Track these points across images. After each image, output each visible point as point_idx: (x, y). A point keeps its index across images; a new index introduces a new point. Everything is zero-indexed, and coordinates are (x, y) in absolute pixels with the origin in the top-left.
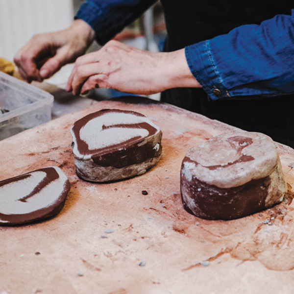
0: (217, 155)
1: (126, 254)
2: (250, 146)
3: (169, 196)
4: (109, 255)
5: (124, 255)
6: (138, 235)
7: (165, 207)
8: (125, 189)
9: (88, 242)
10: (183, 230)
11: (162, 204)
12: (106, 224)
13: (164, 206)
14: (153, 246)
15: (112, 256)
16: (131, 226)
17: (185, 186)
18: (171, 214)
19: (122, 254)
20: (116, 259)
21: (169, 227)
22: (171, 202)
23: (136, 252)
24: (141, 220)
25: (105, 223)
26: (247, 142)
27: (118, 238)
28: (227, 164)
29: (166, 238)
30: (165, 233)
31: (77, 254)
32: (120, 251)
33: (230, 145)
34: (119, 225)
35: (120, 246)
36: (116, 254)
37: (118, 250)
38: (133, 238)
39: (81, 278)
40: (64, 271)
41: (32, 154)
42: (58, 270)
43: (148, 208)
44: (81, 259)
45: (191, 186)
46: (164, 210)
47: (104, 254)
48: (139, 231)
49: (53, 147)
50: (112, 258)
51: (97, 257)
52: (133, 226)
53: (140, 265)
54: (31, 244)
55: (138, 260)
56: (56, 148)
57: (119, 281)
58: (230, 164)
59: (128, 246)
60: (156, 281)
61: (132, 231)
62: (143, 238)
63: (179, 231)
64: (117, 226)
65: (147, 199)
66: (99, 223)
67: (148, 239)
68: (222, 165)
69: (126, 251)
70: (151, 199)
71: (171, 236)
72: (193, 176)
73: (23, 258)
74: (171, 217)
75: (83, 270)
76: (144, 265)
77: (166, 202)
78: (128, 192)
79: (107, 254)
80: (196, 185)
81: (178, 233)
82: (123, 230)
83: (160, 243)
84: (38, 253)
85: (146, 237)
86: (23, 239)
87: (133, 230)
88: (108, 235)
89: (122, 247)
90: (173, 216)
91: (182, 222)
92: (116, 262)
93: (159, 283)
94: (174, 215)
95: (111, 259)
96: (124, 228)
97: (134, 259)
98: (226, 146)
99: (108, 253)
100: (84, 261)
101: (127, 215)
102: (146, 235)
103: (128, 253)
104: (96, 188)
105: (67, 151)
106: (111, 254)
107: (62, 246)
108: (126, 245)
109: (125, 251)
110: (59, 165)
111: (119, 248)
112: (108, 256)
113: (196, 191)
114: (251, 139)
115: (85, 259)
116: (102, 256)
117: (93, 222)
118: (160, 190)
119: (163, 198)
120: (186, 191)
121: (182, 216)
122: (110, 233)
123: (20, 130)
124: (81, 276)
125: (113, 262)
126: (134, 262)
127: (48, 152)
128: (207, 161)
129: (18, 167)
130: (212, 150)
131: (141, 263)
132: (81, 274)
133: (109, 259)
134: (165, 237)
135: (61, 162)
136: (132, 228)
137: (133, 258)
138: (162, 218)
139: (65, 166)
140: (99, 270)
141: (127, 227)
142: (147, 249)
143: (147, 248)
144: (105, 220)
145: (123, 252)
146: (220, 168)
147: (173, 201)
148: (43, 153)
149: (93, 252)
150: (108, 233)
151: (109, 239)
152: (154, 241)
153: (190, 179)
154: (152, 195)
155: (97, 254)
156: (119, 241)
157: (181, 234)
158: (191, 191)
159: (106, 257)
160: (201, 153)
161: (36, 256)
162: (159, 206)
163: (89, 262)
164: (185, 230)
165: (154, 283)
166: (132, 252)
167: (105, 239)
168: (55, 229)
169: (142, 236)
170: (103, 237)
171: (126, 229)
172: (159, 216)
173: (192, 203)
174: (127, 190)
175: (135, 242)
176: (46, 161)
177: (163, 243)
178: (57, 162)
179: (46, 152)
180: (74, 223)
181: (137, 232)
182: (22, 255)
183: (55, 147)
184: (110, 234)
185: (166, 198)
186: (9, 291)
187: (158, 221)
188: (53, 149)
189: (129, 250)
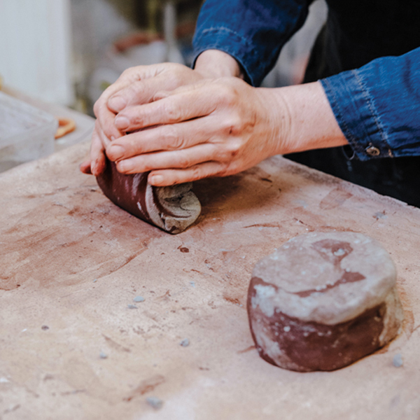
0: (304, 273)
1: (163, 330)
2: (350, 255)
3: (217, 254)
4: (140, 331)
5: (161, 331)
6: (178, 306)
7: (211, 269)
8: (157, 244)
9: (111, 314)
10: (237, 299)
11: (207, 265)
12: (135, 291)
13: (210, 267)
14: (198, 319)
15: (144, 332)
16: (167, 293)
17: (260, 323)
18: (220, 279)
19: (158, 330)
20: (150, 337)
21: (218, 296)
22: (219, 262)
23: (176, 327)
24: (180, 285)
25: (133, 289)
26: (343, 249)
27: (151, 309)
28: (324, 287)
29: (214, 310)
30: (213, 302)
31: (97, 329)
32: (154, 327)
33: (319, 256)
34: (151, 292)
35: (154, 319)
36: (149, 330)
37: (151, 325)
38: (172, 309)
39: (104, 361)
40: (82, 351)
41: (32, 197)
42: (73, 349)
43: (189, 269)
44: (103, 335)
45: (272, 324)
46: (211, 273)
47: (134, 329)
48: (178, 300)
49: (58, 188)
50: (145, 335)
51: (124, 333)
52: (170, 293)
53: (182, 345)
54: (35, 315)
55: (179, 338)
56: (63, 189)
57: (155, 366)
58: (329, 287)
59: (164, 319)
60: (204, 366)
61: (170, 300)
62: (184, 309)
63: (232, 301)
64: (149, 293)
65: (188, 258)
66: (125, 288)
67: (190, 310)
68: (318, 288)
69: (163, 326)
70: (192, 257)
71: (221, 307)
72: (275, 309)
73: (25, 334)
74: (221, 281)
75: (107, 351)
76: (187, 345)
77: (213, 262)
78: (161, 248)
79: (137, 329)
80: (280, 322)
81: (231, 303)
82: (158, 298)
83: (207, 316)
84: (45, 328)
85: (188, 308)
86: (24, 308)
87: (170, 298)
88: (138, 305)
89: (157, 321)
90: (223, 281)
91: (235, 288)
92: (149, 341)
93: (207, 369)
94: (223, 279)
95: (143, 336)
96: (158, 296)
97: (174, 336)
98: (313, 257)
99: (139, 328)
100: (107, 339)
101: (162, 279)
102: (188, 306)
103: (165, 328)
104: (118, 243)
105: (78, 193)
106: (142, 330)
107: (78, 318)
108: (162, 319)
109: (160, 326)
110: (69, 211)
111: (152, 323)
112: (138, 333)
113: (281, 331)
114: (349, 244)
115: (109, 336)
116: (131, 331)
117: (116, 287)
118: (204, 246)
119: (208, 257)
120: (263, 331)
121: (235, 281)
122: (141, 301)
123: (14, 164)
124: (105, 358)
125: (146, 340)
126: (174, 341)
127: (53, 194)
128: (291, 282)
129: (13, 213)
130: (293, 264)
131: (183, 342)
132: (104, 355)
133: (140, 336)
134: (213, 308)
135: (71, 207)
136: (170, 295)
137: (172, 335)
138: (208, 283)
139: (77, 213)
140: (127, 350)
141: (163, 294)
142: (190, 324)
143: (190, 322)
144: (133, 285)
145: (158, 327)
146: (316, 294)
147: (221, 261)
148: (46, 194)
149: (119, 327)
150: (137, 302)
151: (139, 310)
152: (200, 314)
153: (270, 313)
154: (193, 253)
155: (124, 329)
156: (153, 312)
157: (234, 305)
158: (273, 331)
159: (136, 334)
160: (277, 269)
161: (42, 331)
162: (204, 268)
163: (114, 339)
164: (239, 300)
165: (201, 369)
166: (170, 328)
167: (134, 310)
168: (66, 296)
169: (183, 306)
170: (132, 308)
171: (162, 297)
172: (204, 280)
173: (274, 349)
174: (160, 246)
175: (174, 314)
176: (50, 206)
177: (211, 316)
178: (65, 208)
179: (50, 194)
180: (91, 289)
181: (176, 301)
182: (25, 330)
183: (61, 187)
184: (140, 303)
185: (212, 256)
186: (9, 376)
187: (203, 287)
188: (60, 190)
189: (166, 325)
